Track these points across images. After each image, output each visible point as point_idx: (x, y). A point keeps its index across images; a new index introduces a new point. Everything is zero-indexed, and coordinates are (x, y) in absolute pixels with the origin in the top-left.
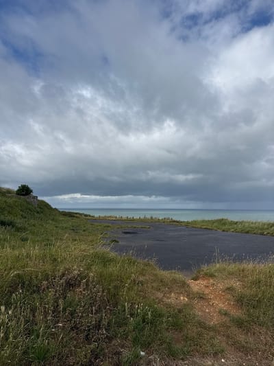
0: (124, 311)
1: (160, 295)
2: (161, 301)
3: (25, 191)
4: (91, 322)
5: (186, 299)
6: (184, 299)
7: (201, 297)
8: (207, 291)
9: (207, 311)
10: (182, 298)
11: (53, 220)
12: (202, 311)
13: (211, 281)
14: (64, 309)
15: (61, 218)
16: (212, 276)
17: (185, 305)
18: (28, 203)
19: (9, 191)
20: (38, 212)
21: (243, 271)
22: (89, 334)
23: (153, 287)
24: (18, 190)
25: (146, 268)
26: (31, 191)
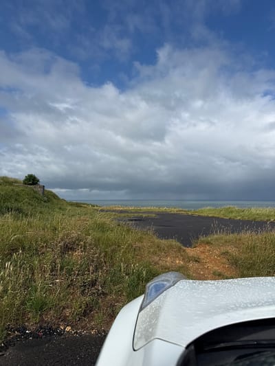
0: (120, 270)
1: (156, 258)
2: (156, 263)
3: (32, 180)
4: (87, 279)
5: (182, 263)
6: (179, 263)
7: (197, 261)
8: (202, 256)
9: (202, 273)
10: (177, 262)
11: (60, 208)
12: (197, 273)
13: (208, 248)
14: (62, 269)
15: (69, 208)
16: (208, 243)
17: (180, 267)
18: (35, 192)
19: (16, 181)
20: (45, 202)
21: (240, 240)
22: (85, 290)
23: (150, 251)
24: (25, 180)
25: (144, 237)
26: (38, 181)
